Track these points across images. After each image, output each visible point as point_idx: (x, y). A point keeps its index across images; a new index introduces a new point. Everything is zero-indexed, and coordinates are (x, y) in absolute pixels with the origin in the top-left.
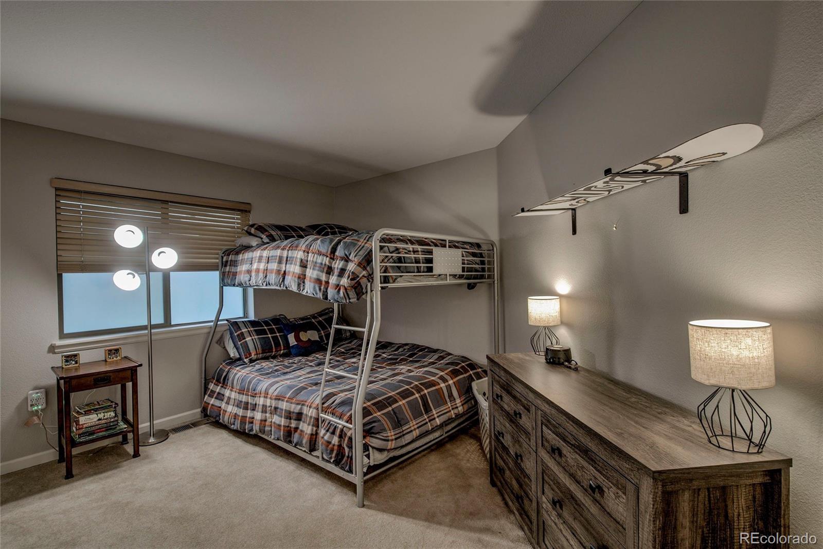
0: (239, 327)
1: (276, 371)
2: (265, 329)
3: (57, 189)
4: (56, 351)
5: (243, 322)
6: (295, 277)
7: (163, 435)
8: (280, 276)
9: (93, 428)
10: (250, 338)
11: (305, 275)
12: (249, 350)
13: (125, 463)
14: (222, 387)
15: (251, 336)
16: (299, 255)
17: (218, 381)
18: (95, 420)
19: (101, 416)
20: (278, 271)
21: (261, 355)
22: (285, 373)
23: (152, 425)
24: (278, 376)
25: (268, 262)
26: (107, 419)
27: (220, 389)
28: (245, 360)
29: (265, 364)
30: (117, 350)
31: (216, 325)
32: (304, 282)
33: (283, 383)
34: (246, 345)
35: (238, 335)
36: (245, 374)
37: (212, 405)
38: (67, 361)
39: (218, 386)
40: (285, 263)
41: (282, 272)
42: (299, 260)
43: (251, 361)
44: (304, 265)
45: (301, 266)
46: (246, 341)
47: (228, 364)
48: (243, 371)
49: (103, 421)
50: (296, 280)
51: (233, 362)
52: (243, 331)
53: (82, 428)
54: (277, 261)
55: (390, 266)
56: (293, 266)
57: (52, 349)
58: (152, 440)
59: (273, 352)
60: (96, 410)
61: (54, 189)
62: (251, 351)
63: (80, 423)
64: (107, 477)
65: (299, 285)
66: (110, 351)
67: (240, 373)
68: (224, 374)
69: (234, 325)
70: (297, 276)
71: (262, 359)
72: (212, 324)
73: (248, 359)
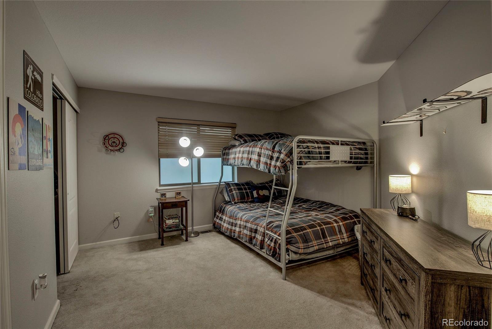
0: (230, 186)
1: (247, 209)
2: (242, 188)
3: (159, 122)
4: (158, 191)
5: (232, 183)
6: (255, 161)
7: (197, 234)
8: (249, 161)
9: (171, 226)
10: (235, 192)
11: (260, 160)
12: (234, 198)
13: (182, 243)
14: (222, 214)
15: (235, 191)
16: (257, 150)
17: (220, 211)
18: (172, 222)
19: (174, 221)
20: (248, 158)
21: (240, 201)
22: (251, 210)
23: (193, 229)
24: (247, 211)
25: (243, 154)
26: (176, 222)
27: (221, 215)
28: (232, 202)
29: (241, 205)
30: (180, 193)
31: (220, 184)
32: (259, 164)
33: (249, 214)
34: (233, 195)
35: (229, 190)
36: (232, 209)
37: (218, 222)
38: (162, 196)
39: (220, 214)
40: (251, 154)
41: (250, 159)
42: (257, 153)
43: (235, 203)
44: (259, 155)
46: (233, 193)
47: (225, 204)
49: (175, 224)
50: (256, 163)
51: (227, 203)
52: (232, 188)
53: (167, 225)
54: (247, 153)
55: (303, 156)
56: (254, 155)
57: (157, 191)
58: (192, 235)
59: (245, 200)
60: (172, 218)
61: (157, 122)
62: (235, 198)
63: (167, 223)
64: (176, 247)
65: (257, 165)
66: (177, 193)
67: (230, 208)
68: (223, 208)
69: (228, 184)
71: (241, 202)
72: (218, 184)
73: (233, 202)
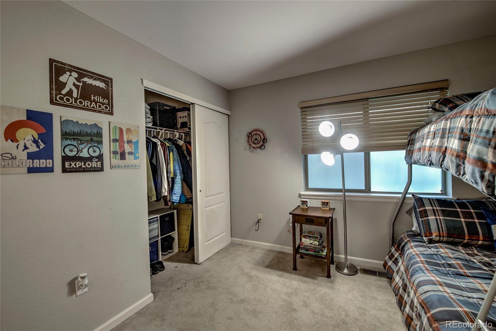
0: (423, 204)
1: (450, 266)
2: (458, 211)
3: (302, 108)
4: (301, 197)
5: (429, 199)
6: (453, 155)
8: (441, 154)
9: (308, 247)
10: (434, 217)
11: (466, 153)
12: (430, 229)
13: (320, 278)
14: (400, 254)
15: (435, 216)
16: (461, 122)
17: (398, 247)
18: (309, 243)
19: (312, 242)
20: (440, 148)
21: (445, 238)
22: (459, 275)
23: (346, 259)
24: (447, 274)
25: (434, 138)
26: (314, 245)
27: (398, 256)
28: (424, 238)
29: (444, 251)
30: (327, 203)
31: (404, 198)
32: (464, 163)
33: (440, 288)
34: (427, 224)
35: (420, 212)
36: (414, 253)
37: (389, 266)
38: (303, 204)
39: (397, 252)
40: (447, 137)
41: (444, 149)
42: (459, 131)
43: (431, 241)
44: (465, 138)
45: (460, 139)
46: (428, 220)
47: (409, 236)
48: (415, 249)
49: (313, 246)
50: (454, 160)
51: (414, 236)
52: (427, 208)
53: (303, 245)
54: (440, 135)
56: (453, 139)
57: (300, 196)
59: (465, 239)
60: (310, 237)
61: (300, 109)
62: (432, 231)
63: (302, 242)
65: (458, 166)
66: (324, 203)
67: (411, 250)
68: (403, 244)
69: (419, 201)
70: (455, 154)
71: (447, 243)
72: (400, 195)
73: (427, 238)
